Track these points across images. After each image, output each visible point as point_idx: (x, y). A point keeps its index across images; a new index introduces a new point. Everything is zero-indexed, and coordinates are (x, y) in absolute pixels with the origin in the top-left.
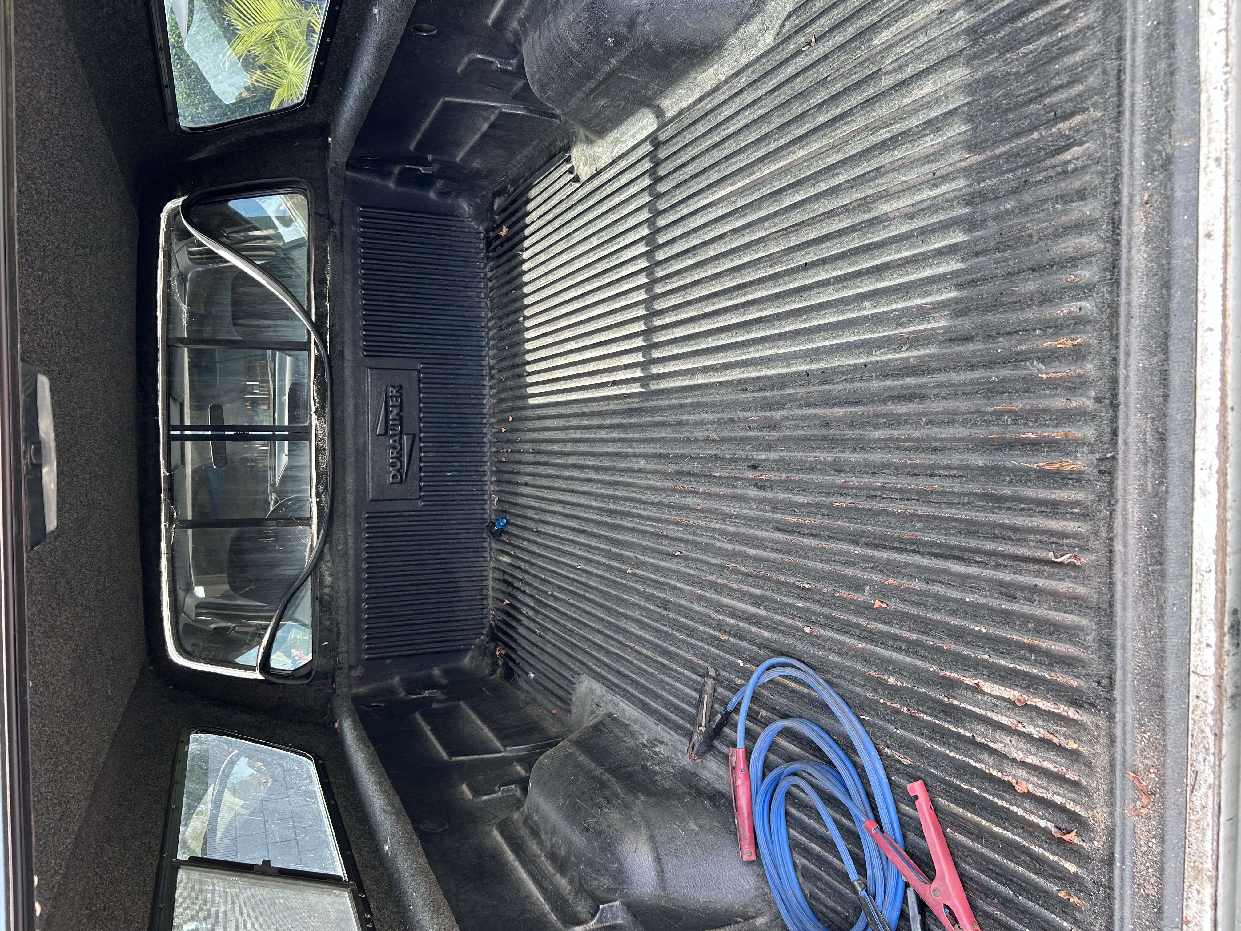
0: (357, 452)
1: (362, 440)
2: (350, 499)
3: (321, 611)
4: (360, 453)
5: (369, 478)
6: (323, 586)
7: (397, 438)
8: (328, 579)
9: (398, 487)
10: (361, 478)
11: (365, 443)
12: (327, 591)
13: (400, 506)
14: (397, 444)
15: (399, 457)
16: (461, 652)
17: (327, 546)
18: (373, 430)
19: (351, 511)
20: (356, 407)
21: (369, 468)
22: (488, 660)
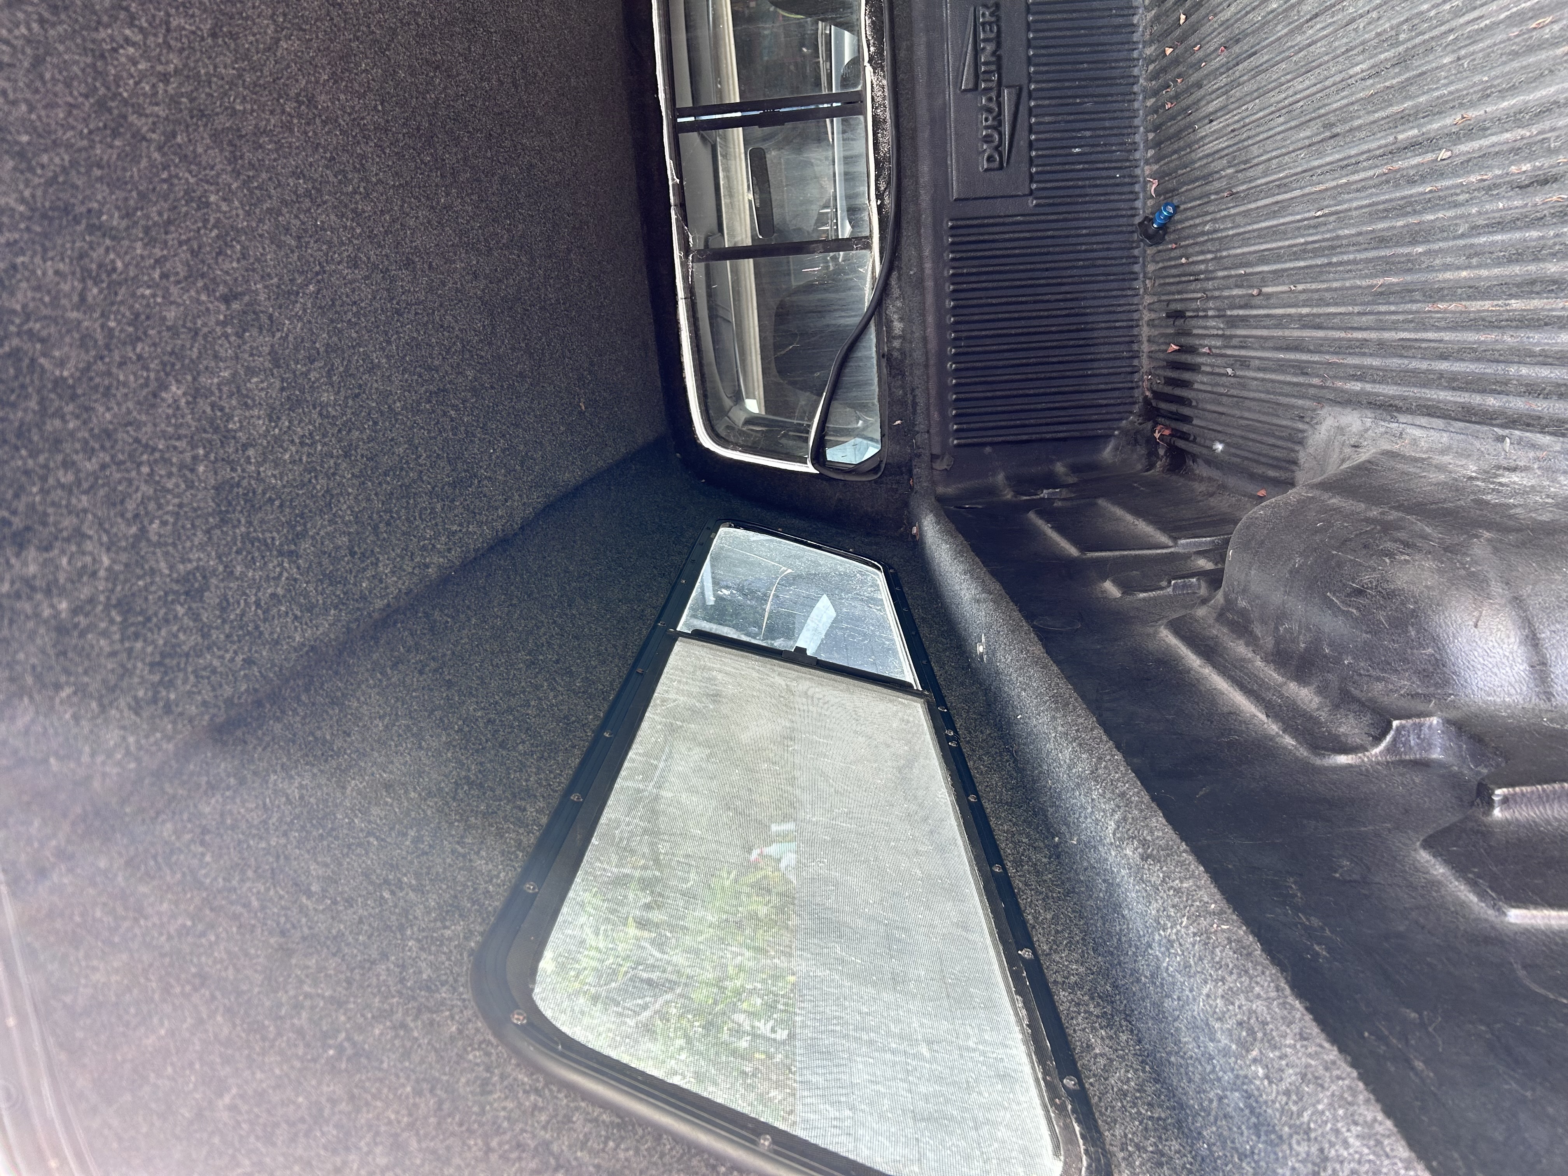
0: (933, 121)
1: (940, 101)
2: (925, 198)
3: (890, 374)
4: (938, 121)
5: (952, 162)
6: (891, 337)
7: (993, 95)
8: (898, 326)
9: (997, 176)
10: (940, 164)
11: (945, 106)
12: (896, 344)
13: (1001, 208)
14: (993, 105)
15: (997, 127)
16: (1098, 440)
17: (895, 274)
18: (955, 86)
19: (927, 218)
20: (929, 45)
21: (952, 147)
22: (1142, 450)
